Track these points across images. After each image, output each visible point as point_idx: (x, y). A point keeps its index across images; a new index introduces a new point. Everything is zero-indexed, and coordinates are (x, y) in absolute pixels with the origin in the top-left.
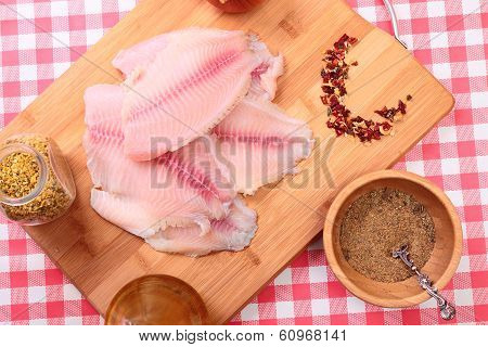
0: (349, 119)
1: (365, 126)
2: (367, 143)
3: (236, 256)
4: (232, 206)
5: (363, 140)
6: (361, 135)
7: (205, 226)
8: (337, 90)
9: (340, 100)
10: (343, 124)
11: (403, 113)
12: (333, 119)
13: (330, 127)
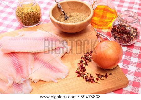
0: (84, 72)
1: (89, 76)
2: (88, 82)
4: (25, 81)
5: (86, 81)
6: (86, 78)
7: (10, 82)
8: (84, 62)
9: (84, 66)
10: (81, 72)
11: (106, 78)
12: (79, 70)
13: (76, 72)
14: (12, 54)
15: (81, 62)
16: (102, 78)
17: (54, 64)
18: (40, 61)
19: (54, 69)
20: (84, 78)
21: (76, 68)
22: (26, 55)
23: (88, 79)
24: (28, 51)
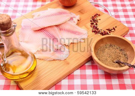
0: (99, 30)
3: (62, 61)
8: (95, 24)
9: (96, 26)
10: (97, 31)
11: (115, 30)
12: (94, 30)
13: (93, 32)
14: (42, 30)
15: (92, 24)
16: (112, 31)
17: (75, 30)
18: (64, 30)
19: (77, 33)
20: (100, 34)
21: (91, 29)
22: (53, 28)
23: (104, 33)
24: (52, 25)
